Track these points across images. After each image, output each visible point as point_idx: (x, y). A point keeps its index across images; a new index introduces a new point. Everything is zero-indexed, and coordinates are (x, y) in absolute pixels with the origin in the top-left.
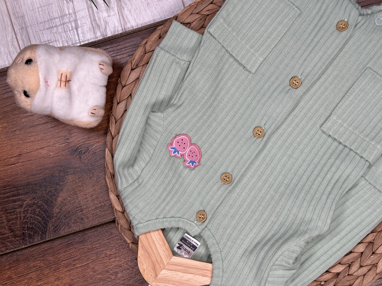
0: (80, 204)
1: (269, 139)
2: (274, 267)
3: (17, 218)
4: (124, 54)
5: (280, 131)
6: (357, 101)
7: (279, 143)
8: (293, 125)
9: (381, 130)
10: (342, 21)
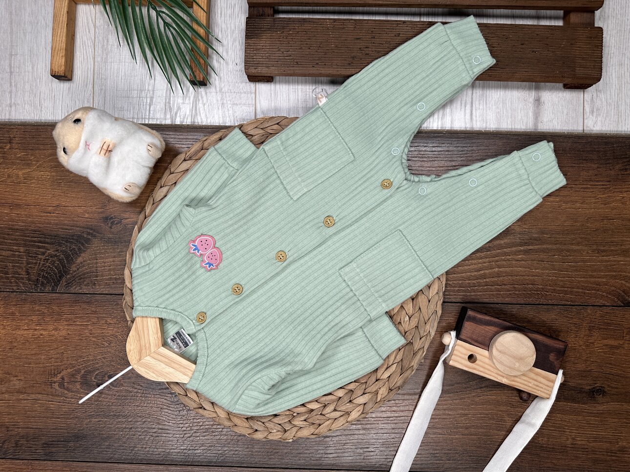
0: (97, 270)
1: (289, 265)
2: (250, 387)
3: (36, 263)
4: (184, 144)
5: (302, 261)
6: (379, 257)
7: (298, 272)
8: (315, 260)
9: (391, 290)
10: (388, 179)
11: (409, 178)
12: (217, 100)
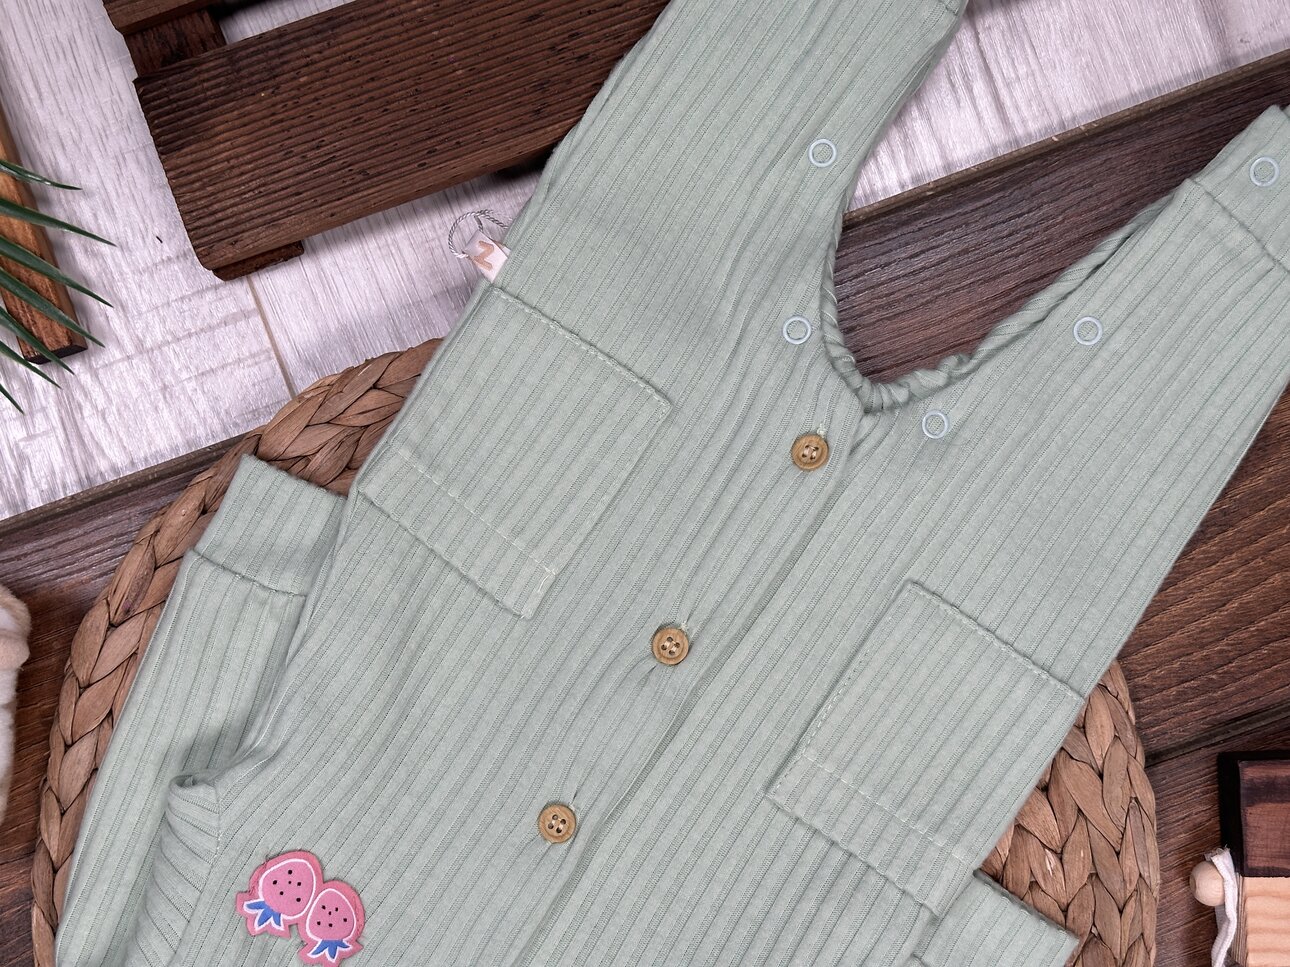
1: (594, 841)
5: (632, 810)
6: (879, 696)
7: (632, 852)
8: (675, 788)
9: (963, 794)
10: (807, 434)
11: (875, 400)
12: (141, 384)
